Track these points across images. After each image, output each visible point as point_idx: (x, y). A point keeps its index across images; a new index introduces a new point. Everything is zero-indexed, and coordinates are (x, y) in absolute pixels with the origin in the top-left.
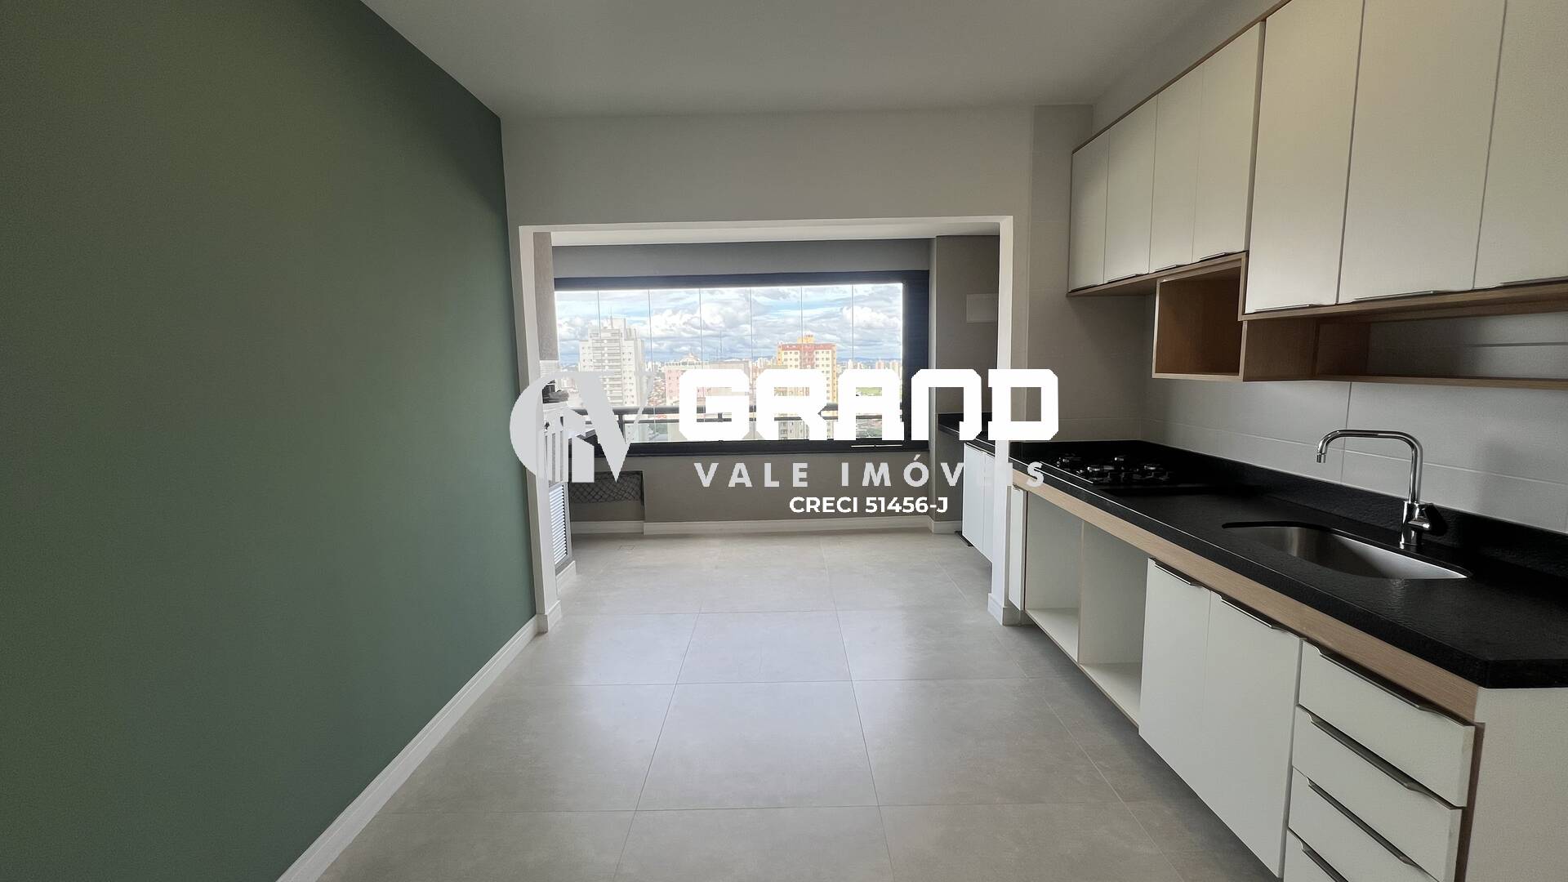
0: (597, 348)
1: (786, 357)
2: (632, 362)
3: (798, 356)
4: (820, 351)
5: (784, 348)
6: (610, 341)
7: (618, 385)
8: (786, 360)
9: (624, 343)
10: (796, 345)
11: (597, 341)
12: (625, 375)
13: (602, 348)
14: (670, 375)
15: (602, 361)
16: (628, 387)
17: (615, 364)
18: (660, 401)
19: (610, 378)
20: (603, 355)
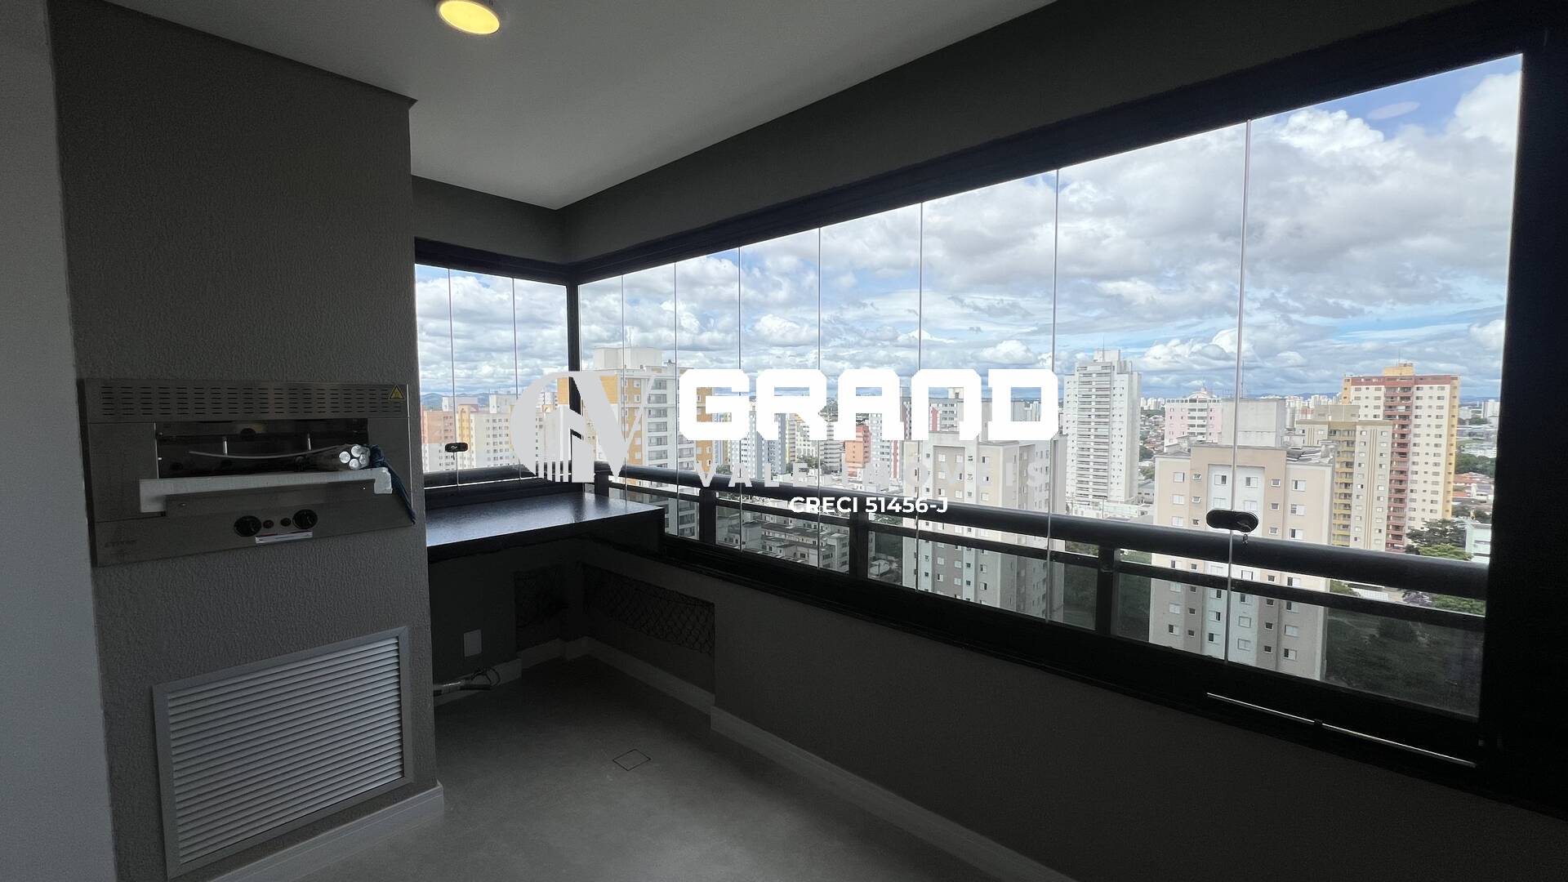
0: (1084, 383)
1: (1358, 394)
2: (1125, 397)
3: (1381, 394)
4: (1426, 387)
5: (1356, 381)
6: (1099, 374)
7: (1106, 423)
8: (1358, 398)
9: (1116, 377)
10: (1379, 378)
11: (1085, 375)
12: (1114, 412)
13: (1089, 383)
14: (1172, 414)
15: (1089, 396)
16: (1116, 425)
17: (1103, 400)
18: (1157, 443)
19: (1096, 415)
20: (1090, 390)
